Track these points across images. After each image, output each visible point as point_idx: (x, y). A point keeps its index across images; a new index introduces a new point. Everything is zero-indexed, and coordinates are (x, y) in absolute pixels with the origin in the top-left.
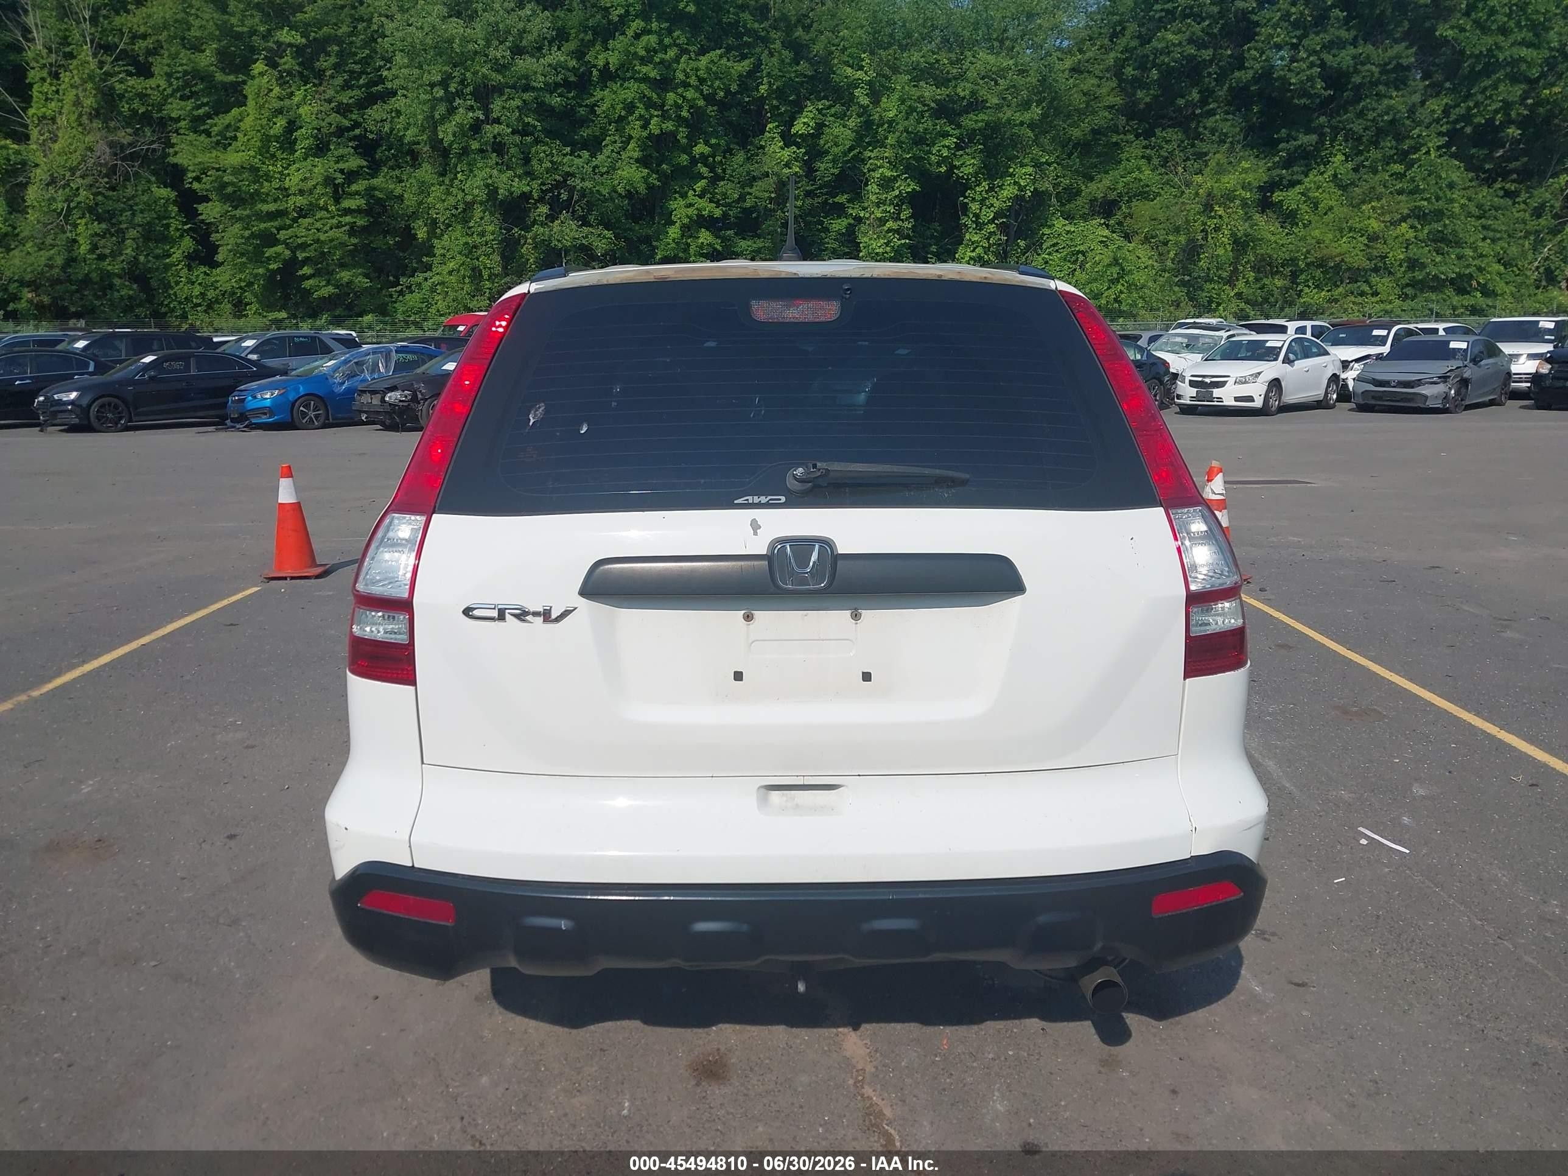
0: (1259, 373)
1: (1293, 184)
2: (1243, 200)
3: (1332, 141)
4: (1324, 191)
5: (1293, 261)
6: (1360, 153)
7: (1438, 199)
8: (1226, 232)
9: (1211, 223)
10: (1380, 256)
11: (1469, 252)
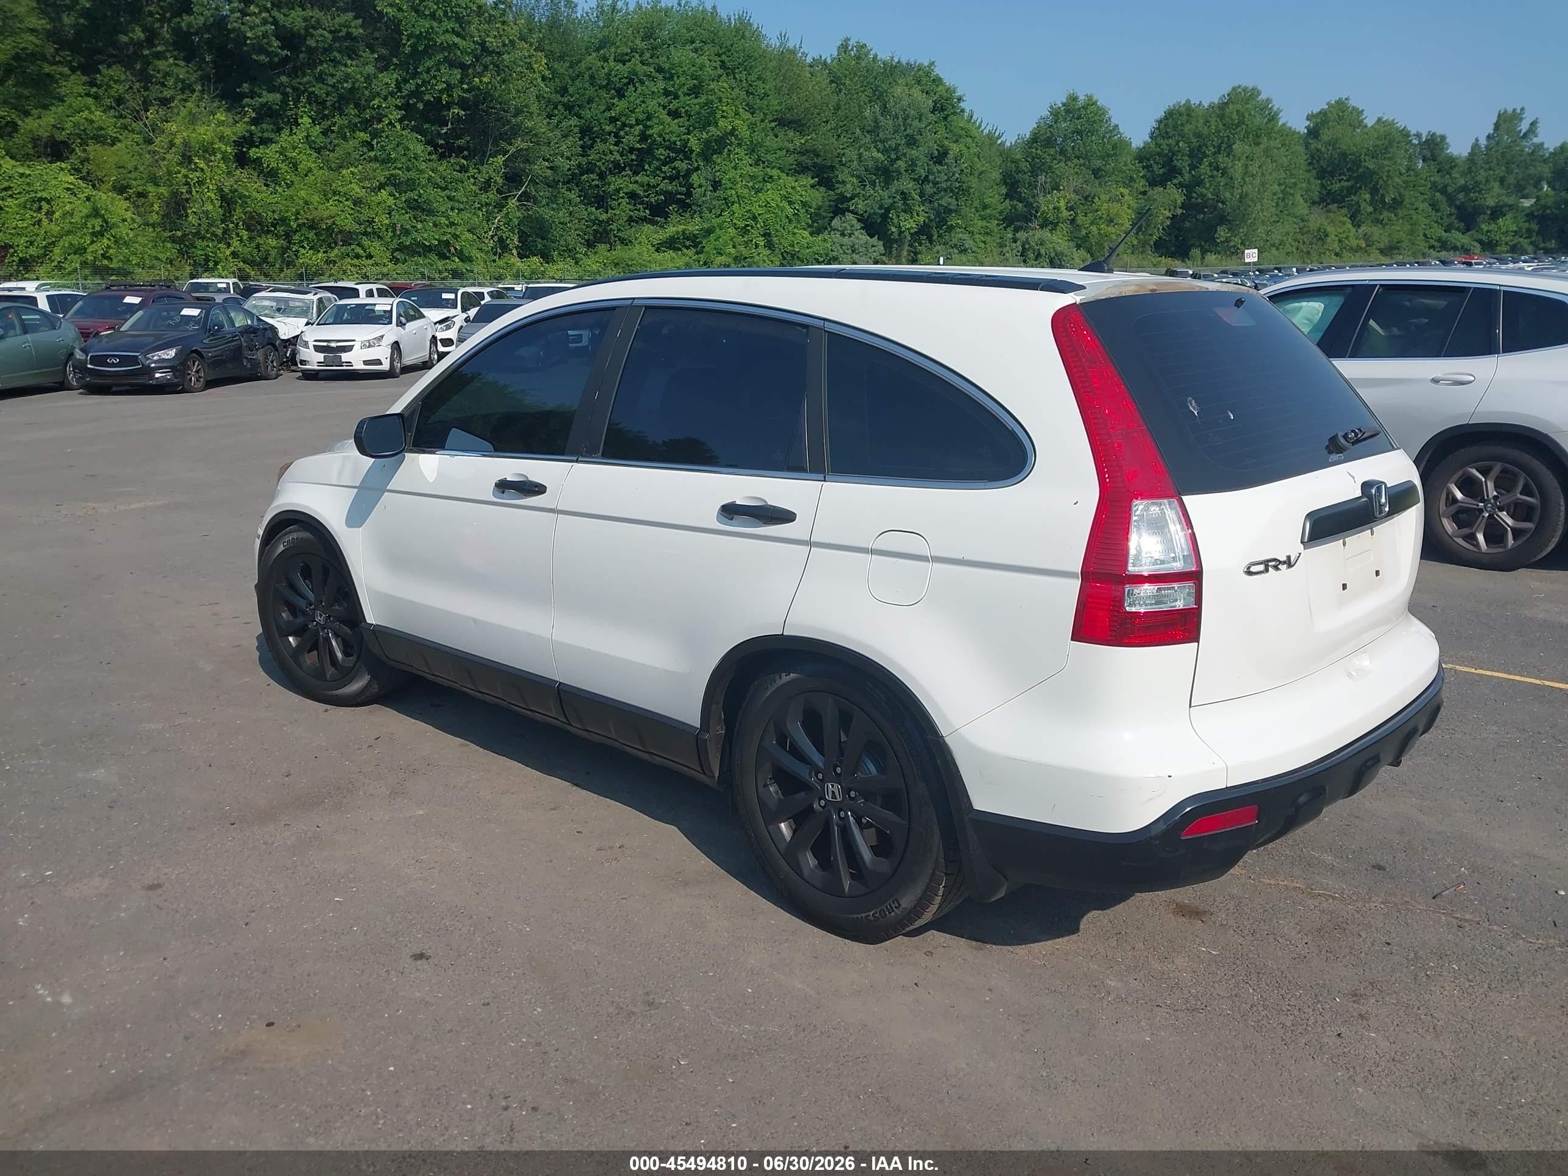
0: (382, 337)
1: (265, 142)
2: (224, 153)
3: (297, 101)
4: (301, 152)
5: (284, 220)
6: (325, 117)
7: (408, 169)
8: (211, 187)
9: (194, 176)
10: (368, 221)
11: (443, 220)
